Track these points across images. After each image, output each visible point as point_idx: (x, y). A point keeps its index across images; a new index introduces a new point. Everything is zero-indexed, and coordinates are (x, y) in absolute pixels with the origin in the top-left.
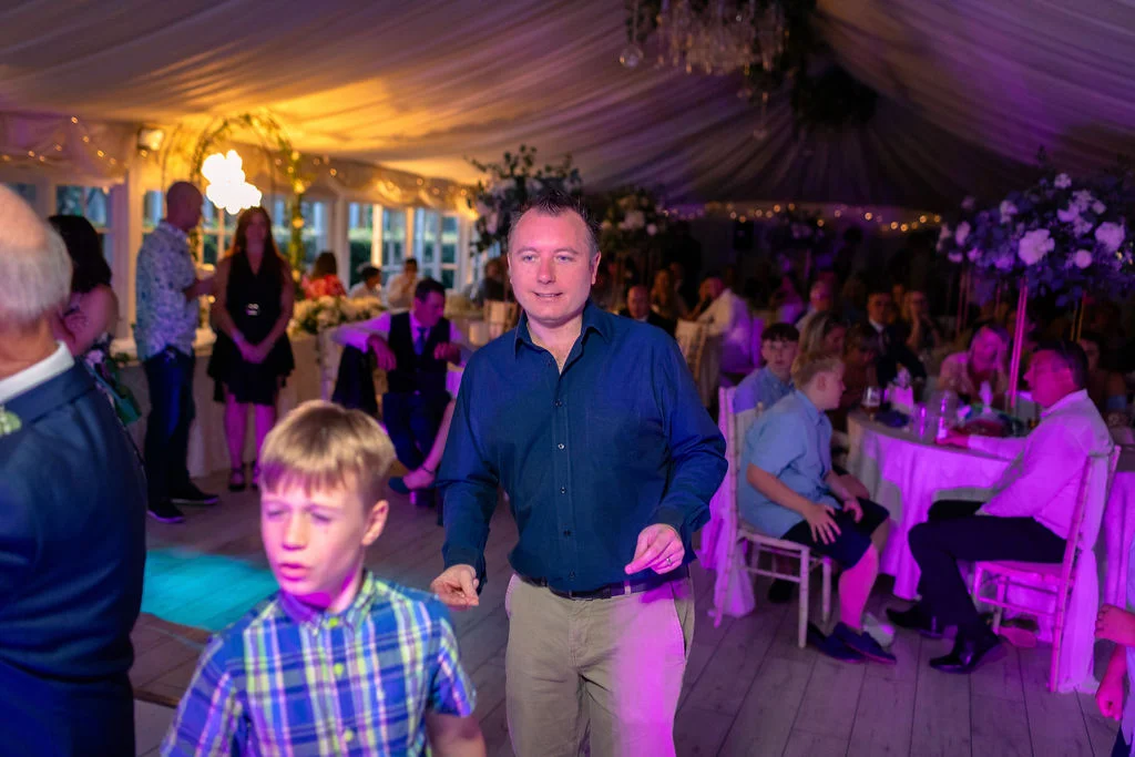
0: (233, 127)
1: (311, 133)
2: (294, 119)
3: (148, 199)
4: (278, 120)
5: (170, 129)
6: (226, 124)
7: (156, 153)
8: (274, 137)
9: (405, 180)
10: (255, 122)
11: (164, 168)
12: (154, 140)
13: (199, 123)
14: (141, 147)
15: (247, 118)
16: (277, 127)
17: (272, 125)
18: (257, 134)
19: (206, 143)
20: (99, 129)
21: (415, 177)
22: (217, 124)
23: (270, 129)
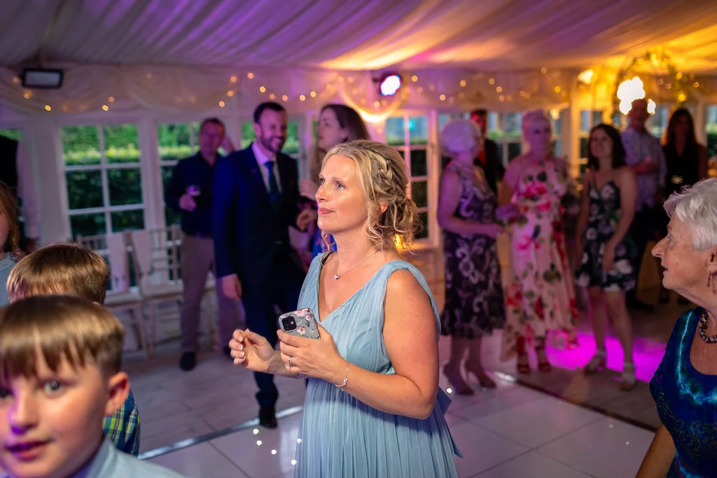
0: (641, 62)
1: (692, 58)
2: (680, 51)
3: (582, 113)
4: (668, 52)
5: (598, 69)
6: (635, 60)
7: (588, 87)
8: (664, 65)
10: (653, 57)
11: (594, 94)
12: (587, 77)
13: (617, 62)
14: (580, 83)
15: (647, 56)
16: (668, 58)
17: (664, 57)
18: (656, 64)
19: (622, 75)
20: (556, 75)
22: (629, 61)
23: (663, 60)
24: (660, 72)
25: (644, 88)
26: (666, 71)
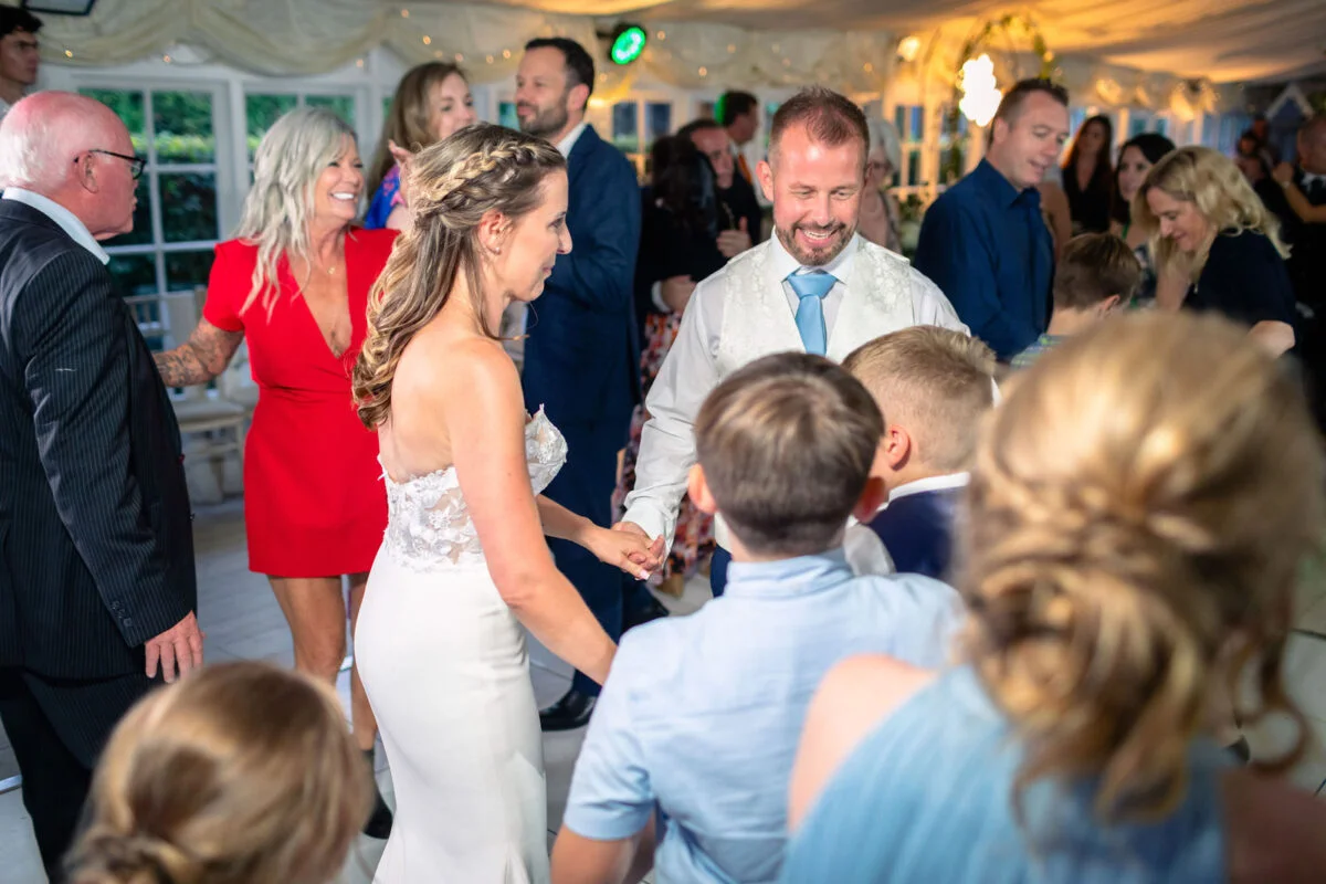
0: (996, 29)
3: (900, 110)
4: (1035, 16)
5: (928, 36)
6: (988, 28)
7: (913, 64)
8: (1029, 36)
9: (1129, 77)
10: (1016, 22)
11: (922, 79)
12: (910, 47)
13: (961, 27)
14: (901, 60)
15: (1006, 21)
16: (1035, 25)
17: (1028, 25)
18: (1016, 35)
19: (968, 51)
21: (1136, 71)
22: (980, 29)
23: (1027, 29)
24: (1018, 47)
25: (994, 73)
26: (1028, 47)
